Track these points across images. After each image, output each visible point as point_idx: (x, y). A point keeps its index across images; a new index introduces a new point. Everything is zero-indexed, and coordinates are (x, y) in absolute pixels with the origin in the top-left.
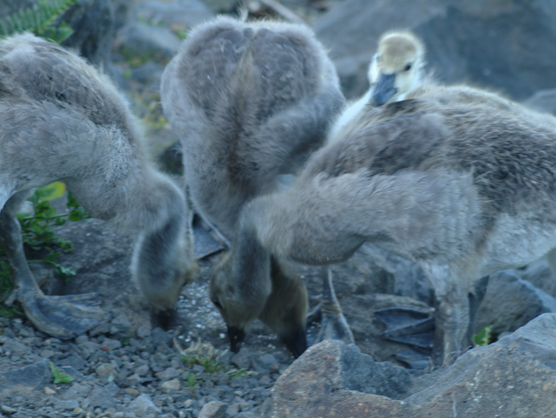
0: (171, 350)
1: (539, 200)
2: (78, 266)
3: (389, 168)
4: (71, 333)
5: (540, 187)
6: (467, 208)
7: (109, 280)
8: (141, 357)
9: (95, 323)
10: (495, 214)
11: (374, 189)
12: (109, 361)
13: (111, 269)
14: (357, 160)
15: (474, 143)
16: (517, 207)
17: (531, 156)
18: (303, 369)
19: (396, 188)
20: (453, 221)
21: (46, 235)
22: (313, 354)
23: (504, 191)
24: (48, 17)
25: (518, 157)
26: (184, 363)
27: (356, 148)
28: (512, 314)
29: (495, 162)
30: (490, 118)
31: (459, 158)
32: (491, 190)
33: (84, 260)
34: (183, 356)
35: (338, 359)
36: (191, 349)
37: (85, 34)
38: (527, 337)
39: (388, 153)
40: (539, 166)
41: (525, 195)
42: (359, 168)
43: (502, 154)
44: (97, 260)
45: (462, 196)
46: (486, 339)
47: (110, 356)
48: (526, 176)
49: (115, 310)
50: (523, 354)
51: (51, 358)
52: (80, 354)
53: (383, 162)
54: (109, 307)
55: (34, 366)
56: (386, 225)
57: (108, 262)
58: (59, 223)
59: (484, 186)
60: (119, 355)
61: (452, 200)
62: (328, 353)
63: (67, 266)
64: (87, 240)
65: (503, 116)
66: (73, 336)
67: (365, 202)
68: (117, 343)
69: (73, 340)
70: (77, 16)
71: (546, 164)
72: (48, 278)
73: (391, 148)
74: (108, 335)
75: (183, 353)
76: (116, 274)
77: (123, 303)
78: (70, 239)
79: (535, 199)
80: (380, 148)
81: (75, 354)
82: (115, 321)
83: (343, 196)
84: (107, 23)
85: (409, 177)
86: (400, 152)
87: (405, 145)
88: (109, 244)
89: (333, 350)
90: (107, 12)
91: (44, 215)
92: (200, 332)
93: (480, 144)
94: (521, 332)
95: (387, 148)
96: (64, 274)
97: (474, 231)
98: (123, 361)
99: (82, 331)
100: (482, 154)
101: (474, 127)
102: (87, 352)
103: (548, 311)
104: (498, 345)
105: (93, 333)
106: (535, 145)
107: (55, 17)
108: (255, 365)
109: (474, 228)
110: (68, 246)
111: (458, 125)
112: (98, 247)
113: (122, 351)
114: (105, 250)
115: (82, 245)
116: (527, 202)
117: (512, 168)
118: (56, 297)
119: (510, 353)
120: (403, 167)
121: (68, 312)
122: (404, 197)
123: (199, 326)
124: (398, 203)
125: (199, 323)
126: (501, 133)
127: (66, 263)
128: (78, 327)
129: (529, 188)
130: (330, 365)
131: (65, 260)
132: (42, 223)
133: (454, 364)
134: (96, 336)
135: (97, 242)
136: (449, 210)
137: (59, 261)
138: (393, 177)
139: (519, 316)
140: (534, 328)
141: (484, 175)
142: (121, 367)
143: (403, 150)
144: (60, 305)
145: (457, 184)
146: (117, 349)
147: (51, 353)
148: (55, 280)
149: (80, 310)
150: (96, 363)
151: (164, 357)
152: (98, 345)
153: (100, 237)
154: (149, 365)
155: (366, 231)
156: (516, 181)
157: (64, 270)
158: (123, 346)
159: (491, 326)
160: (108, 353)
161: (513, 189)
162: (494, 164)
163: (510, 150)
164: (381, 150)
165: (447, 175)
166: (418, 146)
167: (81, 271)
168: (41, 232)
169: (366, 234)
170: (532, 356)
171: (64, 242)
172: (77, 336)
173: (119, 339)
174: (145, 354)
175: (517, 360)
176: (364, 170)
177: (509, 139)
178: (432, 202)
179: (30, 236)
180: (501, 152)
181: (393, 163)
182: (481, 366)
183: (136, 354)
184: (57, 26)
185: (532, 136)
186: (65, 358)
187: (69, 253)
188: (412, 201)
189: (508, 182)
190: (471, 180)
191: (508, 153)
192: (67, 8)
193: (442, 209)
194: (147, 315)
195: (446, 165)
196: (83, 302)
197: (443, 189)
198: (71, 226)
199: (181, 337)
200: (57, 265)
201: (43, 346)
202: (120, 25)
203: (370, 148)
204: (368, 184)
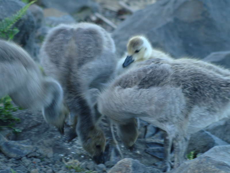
0: (61, 163)
1: (209, 102)
2: (22, 128)
3: (146, 86)
4: (19, 156)
5: (210, 96)
6: (179, 102)
7: (35, 134)
8: (49, 166)
9: (29, 152)
10: (192, 105)
11: (140, 94)
12: (35, 168)
13: (36, 130)
14: (134, 82)
15: (183, 76)
16: (201, 104)
17: (207, 83)
18: (116, 170)
19: (149, 94)
20: (173, 107)
21: (9, 115)
22: (120, 164)
23: (195, 97)
24: (8, 25)
25: (202, 83)
26: (67, 168)
27: (133, 77)
28: (203, 146)
29: (192, 84)
30: (190, 67)
31: (176, 81)
32: (190, 95)
33: (24, 126)
34: (66, 165)
35: (130, 166)
36: (69, 162)
37: (24, 31)
38: (208, 156)
39: (146, 79)
40: (210, 88)
41: (204, 99)
42: (134, 85)
43: (195, 81)
44: (30, 126)
45: (177, 97)
46: (192, 157)
47: (36, 166)
48: (205, 91)
49: (38, 147)
50: (207, 163)
51: (12, 167)
52: (24, 165)
53: (144, 83)
54: (36, 145)
55: (4, 170)
56: (145, 109)
57: (35, 126)
58: (14, 111)
59: (187, 93)
60: (40, 165)
61: (172, 98)
62: (126, 164)
63: (18, 128)
64: (26, 118)
65: (195, 67)
66: (20, 158)
67: (136, 100)
68: (39, 160)
69: (20, 159)
70: (21, 24)
71: (213, 87)
72: (10, 133)
73: (147, 77)
74: (35, 157)
75: (66, 164)
76: (38, 132)
77: (41, 144)
78: (19, 117)
79: (208, 101)
80: (143, 77)
81: (21, 165)
82: (37, 151)
83: (126, 97)
84: (33, 27)
85: (154, 89)
86: (151, 79)
87: (153, 76)
88: (35, 119)
89: (128, 162)
90: (33, 22)
91: (8, 107)
92: (73, 155)
93: (186, 76)
94: (206, 154)
95: (146, 77)
96: (16, 132)
97: (183, 111)
98: (42, 168)
99: (24, 155)
100: (186, 80)
101: (183, 70)
102: (27, 164)
103: (217, 145)
104: (197, 160)
105: (29, 156)
106: (208, 79)
107: (11, 25)
108: (96, 169)
109: (183, 110)
110: (18, 120)
111: (177, 69)
112: (30, 120)
113: (41, 164)
114: (33, 122)
115: (24, 119)
116: (205, 102)
117: (199, 87)
118: (13, 141)
119: (202, 163)
120: (152, 85)
121: (18, 148)
122: (153, 97)
123: (73, 153)
124: (150, 100)
125: (73, 151)
126: (194, 73)
127: (18, 127)
128: (22, 154)
129: (206, 96)
130: (127, 168)
131: (17, 126)
132: (7, 111)
133: (179, 168)
134: (30, 157)
135: (30, 118)
136: (171, 103)
137: (15, 126)
138: (148, 89)
139: (205, 147)
140: (211, 152)
141: (187, 89)
142: (41, 170)
143: (152, 78)
144: (15, 145)
145: (175, 92)
146: (39, 163)
147: (12, 165)
148: (13, 134)
149: (23, 147)
150: (30, 168)
151: (58, 166)
152: (31, 161)
153: (31, 116)
154: (52, 169)
155: (136, 112)
156: (200, 93)
157: (17, 130)
158: (42, 161)
159: (194, 151)
160: (35, 165)
161: (199, 96)
162: (191, 85)
163: (198, 80)
164: (143, 78)
165: (170, 88)
166: (159, 77)
167: (24, 130)
168: (7, 114)
169: (136, 113)
170: (211, 164)
171: (16, 118)
172: (22, 157)
173: (39, 159)
174: (51, 165)
175: (204, 165)
176: (136, 87)
177: (198, 76)
178: (164, 99)
179: (2, 116)
180: (195, 80)
181: (148, 83)
182: (190, 169)
183: (46, 164)
184: (13, 28)
185: (207, 75)
186: (17, 167)
187: (19, 123)
188: (156, 99)
189: (197, 93)
190: (181, 90)
191: (197, 81)
192: (16, 21)
193: (168, 102)
194: (51, 149)
195: (170, 84)
196: (24, 143)
197: (168, 94)
198: (19, 112)
199: (65, 157)
200: (14, 128)
201: (8, 162)
202: (38, 27)
203: (139, 77)
204: (138, 92)
